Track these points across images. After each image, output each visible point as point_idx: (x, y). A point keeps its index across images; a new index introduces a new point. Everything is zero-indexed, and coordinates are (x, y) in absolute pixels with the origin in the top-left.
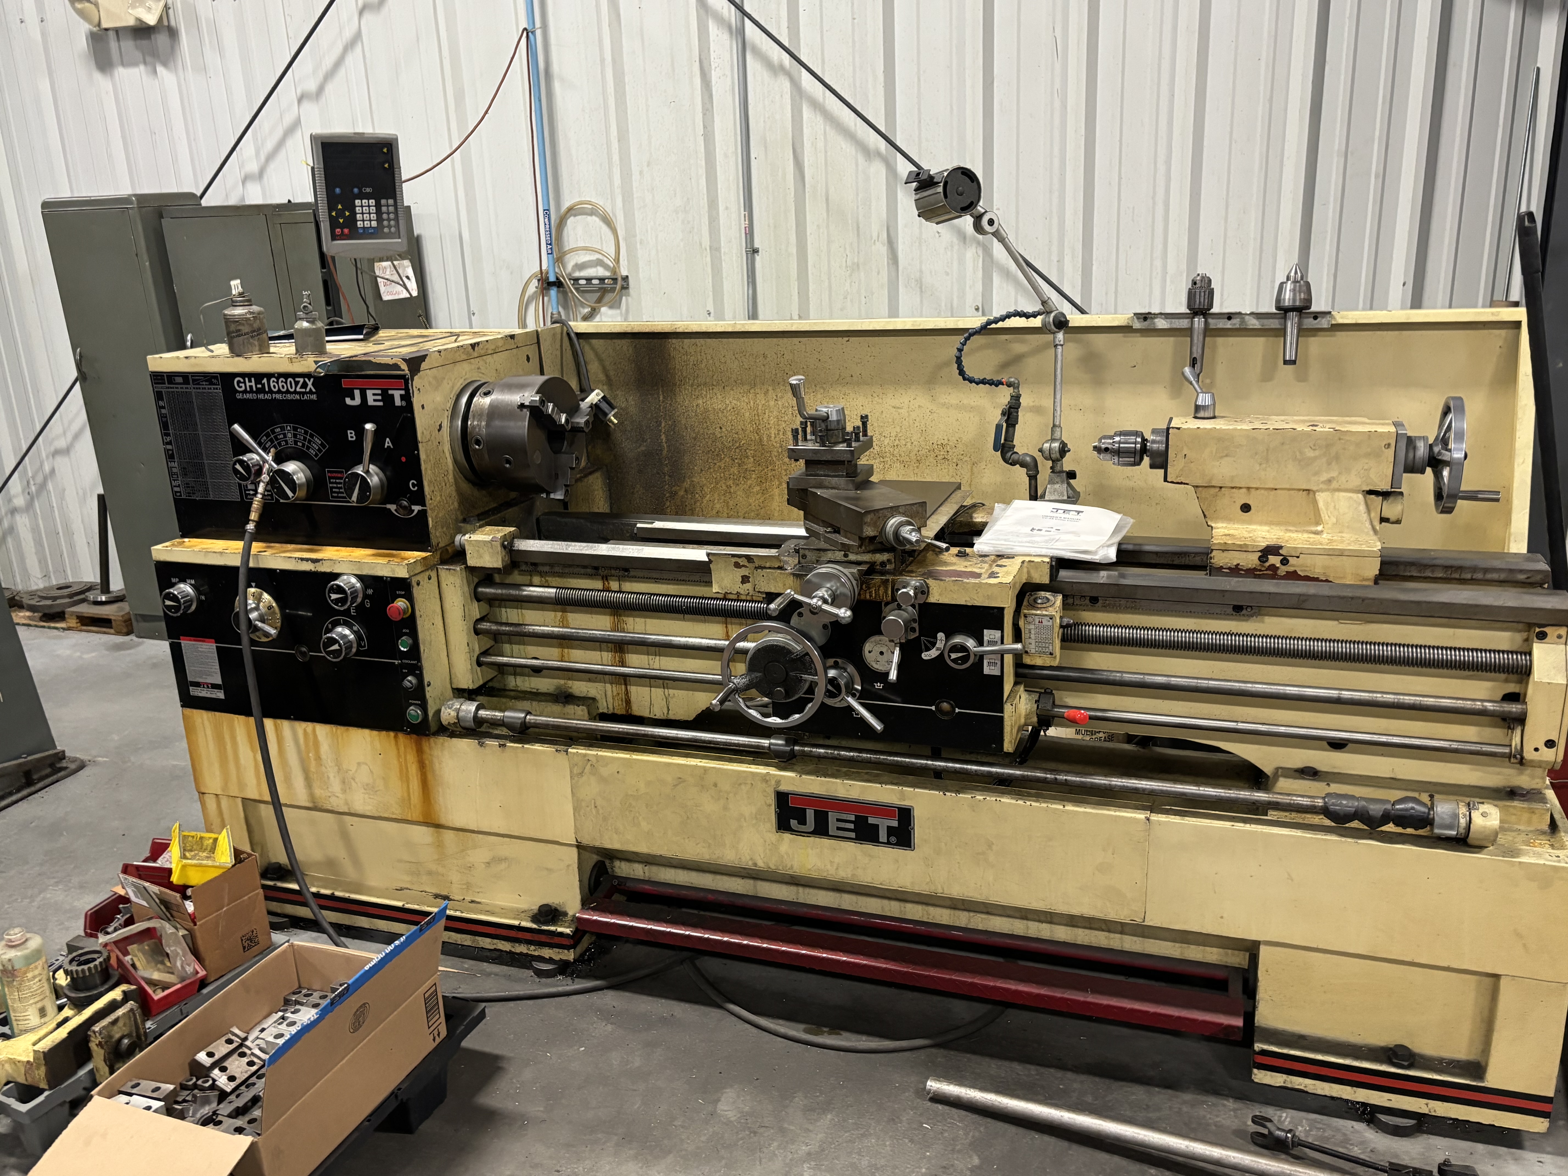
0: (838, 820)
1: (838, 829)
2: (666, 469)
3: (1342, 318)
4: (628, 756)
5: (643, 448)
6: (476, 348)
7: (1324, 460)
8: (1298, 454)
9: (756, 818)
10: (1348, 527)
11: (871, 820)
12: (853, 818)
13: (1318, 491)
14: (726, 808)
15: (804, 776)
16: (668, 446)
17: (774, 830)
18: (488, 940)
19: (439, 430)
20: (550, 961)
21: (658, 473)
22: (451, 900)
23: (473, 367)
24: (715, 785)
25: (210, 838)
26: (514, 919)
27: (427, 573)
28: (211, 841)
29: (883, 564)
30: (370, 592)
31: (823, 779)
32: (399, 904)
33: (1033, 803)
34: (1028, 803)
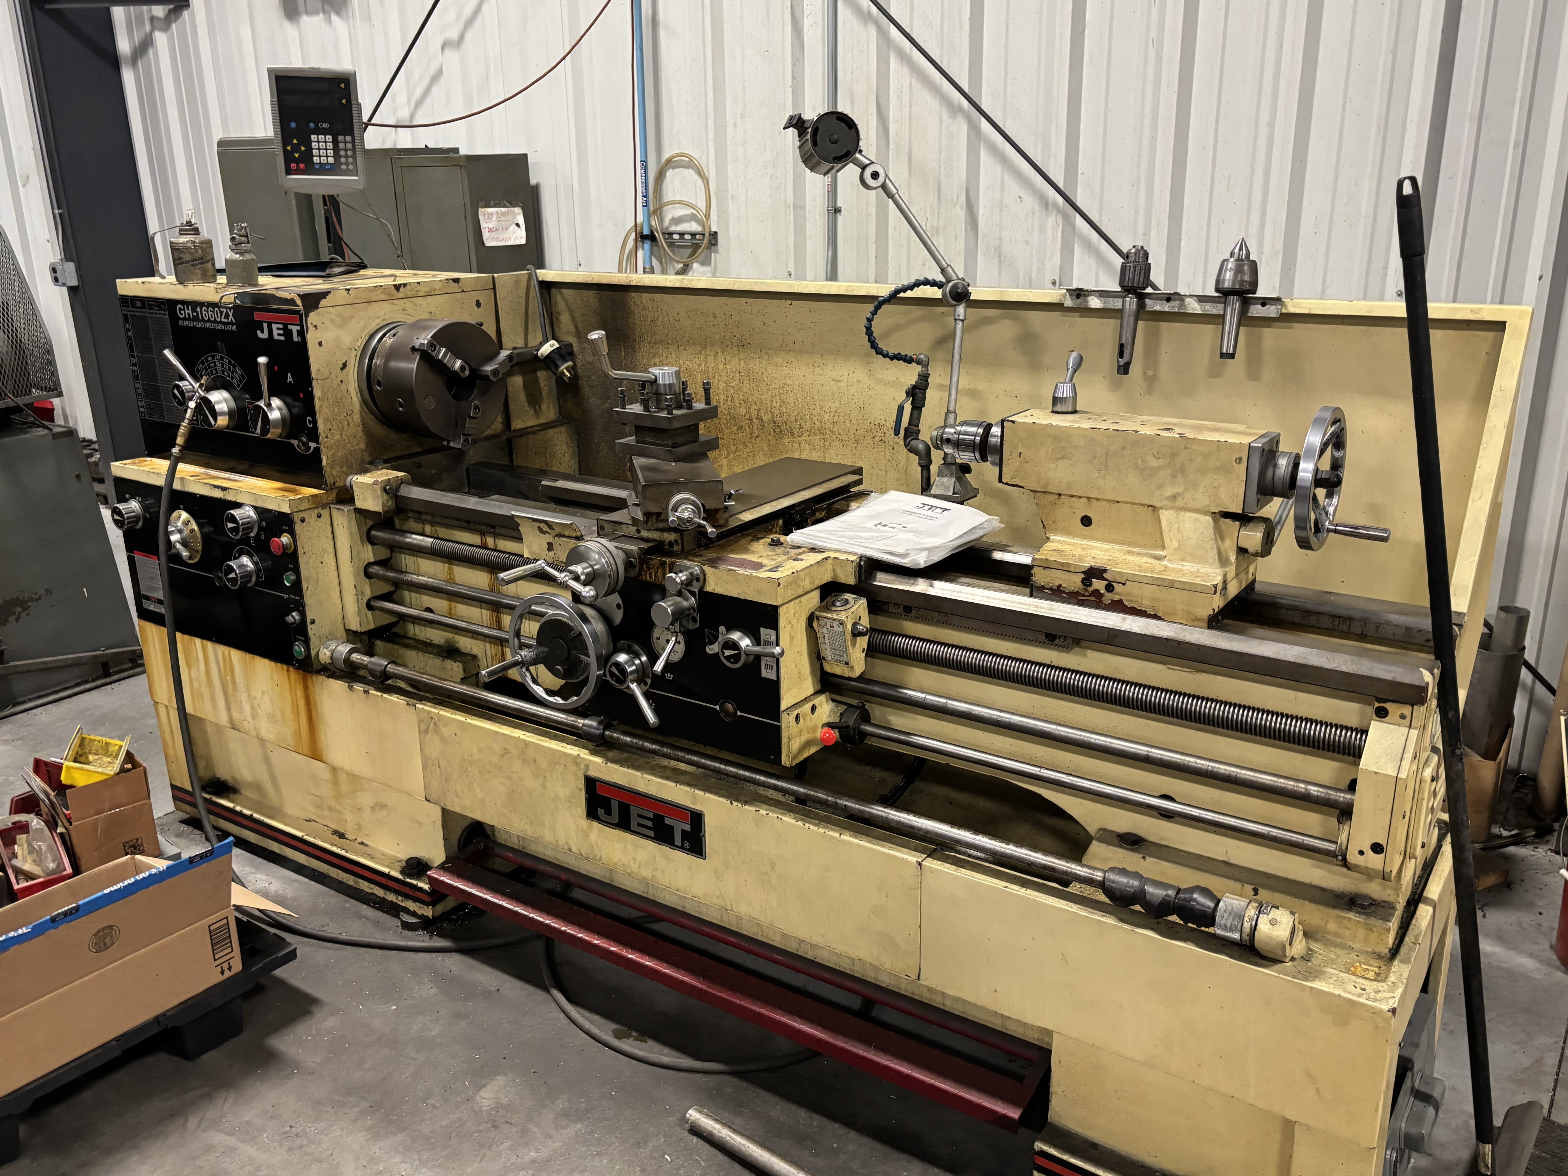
0: (639, 816)
1: (640, 825)
3: (1294, 306)
4: (463, 719)
5: (607, 406)
6: (402, 289)
7: (1168, 471)
8: (1140, 461)
9: (570, 802)
10: (1191, 554)
11: (667, 821)
12: (651, 816)
13: (1162, 508)
14: (544, 787)
15: (609, 764)
17: (585, 816)
18: (367, 884)
19: (342, 369)
20: (413, 914)
22: (345, 838)
23: (396, 308)
24: (535, 761)
25: (116, 745)
26: (387, 866)
27: (316, 511)
28: (117, 748)
29: (671, 544)
30: (264, 524)
31: (626, 769)
32: (299, 834)
33: (812, 827)
34: (807, 825)
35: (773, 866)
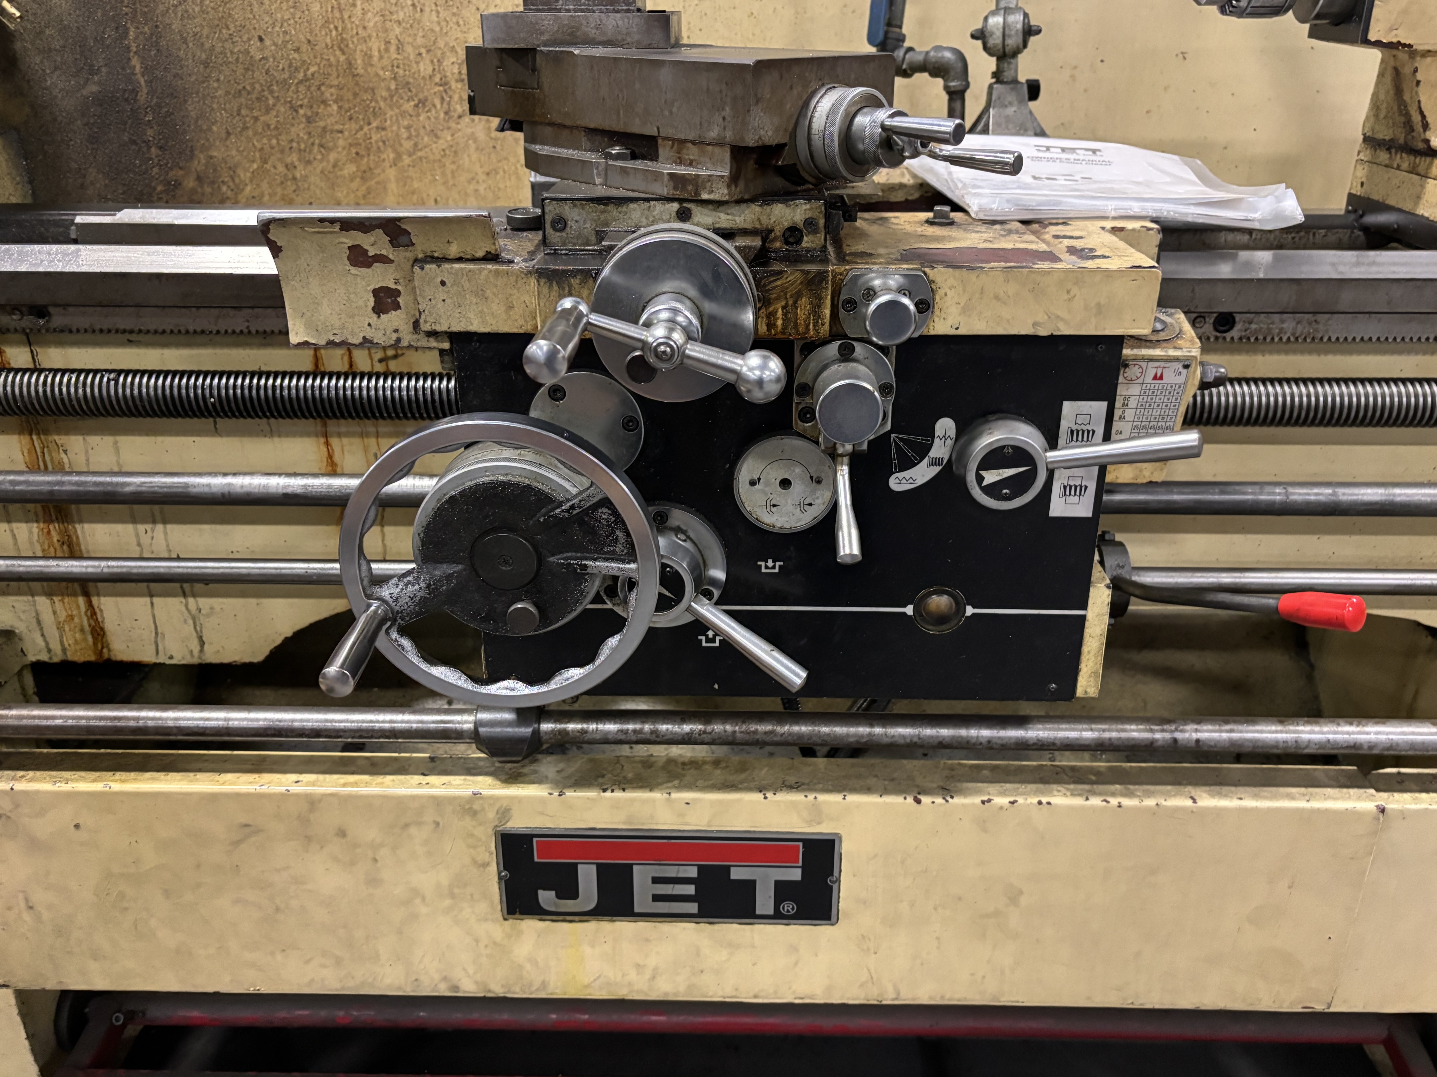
0: (656, 880)
1: (656, 898)
2: (150, 132)
5: (94, 88)
9: (452, 895)
11: (737, 874)
12: (692, 872)
14: (373, 881)
15: (570, 794)
16: (149, 83)
17: (499, 915)
21: (134, 142)
24: (342, 833)
31: (619, 794)
33: (1126, 802)
34: (1114, 801)
35: (1014, 897)
